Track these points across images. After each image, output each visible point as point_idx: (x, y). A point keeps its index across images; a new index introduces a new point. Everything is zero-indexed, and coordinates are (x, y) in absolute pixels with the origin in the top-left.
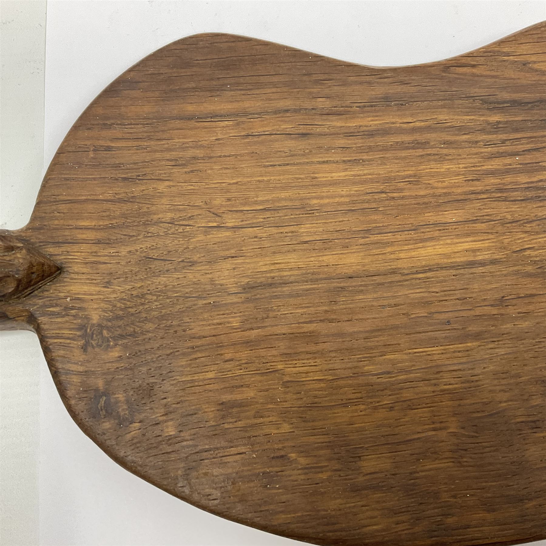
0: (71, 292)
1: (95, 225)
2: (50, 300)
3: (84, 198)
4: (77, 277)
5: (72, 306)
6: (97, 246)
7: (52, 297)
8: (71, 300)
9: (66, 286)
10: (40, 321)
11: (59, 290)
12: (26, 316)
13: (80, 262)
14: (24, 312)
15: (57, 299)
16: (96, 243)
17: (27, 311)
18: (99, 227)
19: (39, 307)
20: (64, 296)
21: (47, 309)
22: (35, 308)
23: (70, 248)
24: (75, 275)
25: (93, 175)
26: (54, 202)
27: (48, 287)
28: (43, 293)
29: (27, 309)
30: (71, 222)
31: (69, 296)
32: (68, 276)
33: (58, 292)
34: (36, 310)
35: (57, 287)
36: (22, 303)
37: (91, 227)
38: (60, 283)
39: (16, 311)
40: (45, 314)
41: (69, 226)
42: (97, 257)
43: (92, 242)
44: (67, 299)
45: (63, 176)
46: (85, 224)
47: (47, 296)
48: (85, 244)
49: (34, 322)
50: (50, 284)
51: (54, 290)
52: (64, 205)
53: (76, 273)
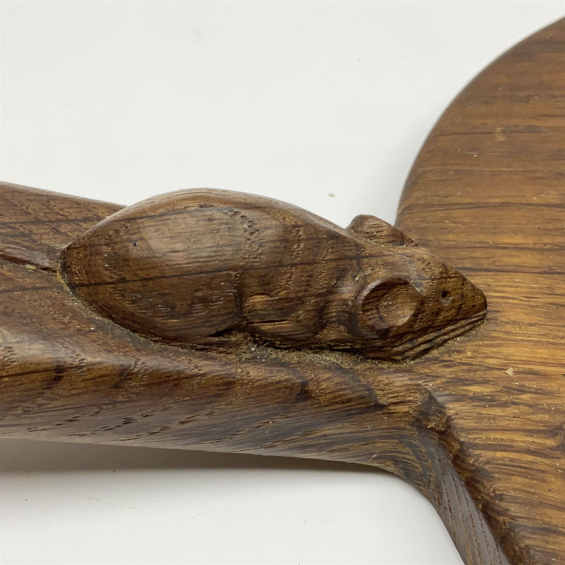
0: (512, 358)
1: (535, 244)
2: (469, 371)
3: (499, 200)
4: (518, 331)
5: (519, 386)
6: (549, 278)
7: (471, 365)
8: (515, 373)
9: (499, 345)
10: (452, 412)
11: (484, 352)
12: (415, 402)
13: (518, 304)
14: (414, 391)
15: (485, 370)
16: (545, 273)
17: (418, 389)
18: (544, 247)
19: (447, 382)
20: (498, 365)
21: (464, 388)
22: (439, 382)
23: (492, 278)
24: (514, 327)
25: (509, 166)
26: (440, 205)
27: (460, 345)
28: (450, 356)
29: (419, 385)
30: (482, 237)
31: (510, 366)
32: (498, 328)
33: (483, 355)
34: (442, 387)
35: (479, 346)
36: (409, 371)
37: (527, 246)
38: (483, 340)
39: (396, 387)
40: (461, 398)
41: (480, 243)
42: (554, 296)
43: (538, 270)
44: (506, 372)
45: (449, 167)
46: (514, 241)
47: (459, 361)
48: (523, 274)
49: (436, 416)
50: (464, 340)
51: (474, 351)
52: (461, 211)
53: (514, 323)
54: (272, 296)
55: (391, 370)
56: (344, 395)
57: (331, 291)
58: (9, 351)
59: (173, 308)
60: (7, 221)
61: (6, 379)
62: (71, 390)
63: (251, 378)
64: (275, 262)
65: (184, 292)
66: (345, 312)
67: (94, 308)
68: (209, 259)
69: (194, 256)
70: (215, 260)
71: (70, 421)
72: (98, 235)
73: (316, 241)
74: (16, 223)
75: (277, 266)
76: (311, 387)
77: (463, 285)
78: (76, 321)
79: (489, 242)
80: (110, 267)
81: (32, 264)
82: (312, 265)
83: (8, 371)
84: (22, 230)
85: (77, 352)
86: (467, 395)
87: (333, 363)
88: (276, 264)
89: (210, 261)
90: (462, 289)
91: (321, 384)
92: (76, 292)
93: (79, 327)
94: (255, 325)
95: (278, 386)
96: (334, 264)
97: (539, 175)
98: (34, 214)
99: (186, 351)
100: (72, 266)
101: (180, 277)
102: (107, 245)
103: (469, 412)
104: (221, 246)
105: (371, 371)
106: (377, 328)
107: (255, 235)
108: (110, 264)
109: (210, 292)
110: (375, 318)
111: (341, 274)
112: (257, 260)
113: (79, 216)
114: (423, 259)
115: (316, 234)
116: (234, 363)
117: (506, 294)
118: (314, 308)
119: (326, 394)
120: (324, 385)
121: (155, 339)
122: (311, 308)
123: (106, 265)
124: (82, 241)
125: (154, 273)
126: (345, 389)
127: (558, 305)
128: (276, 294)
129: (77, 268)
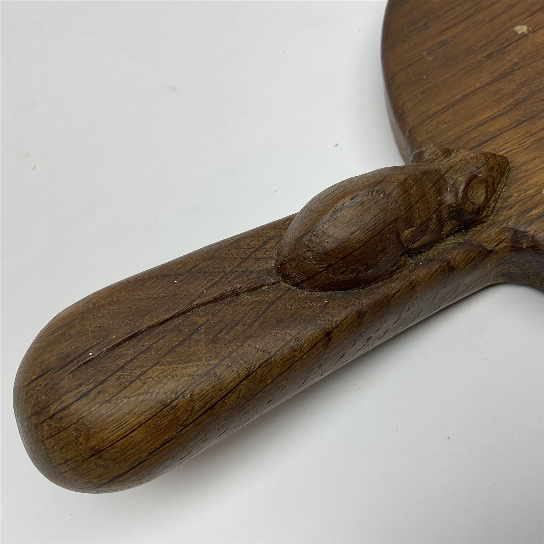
0: (539, 183)
1: (499, 111)
2: (523, 204)
3: (459, 97)
4: (530, 166)
6: (522, 127)
7: (522, 200)
9: (527, 181)
11: (522, 189)
12: (507, 238)
13: (518, 151)
14: (503, 233)
15: (531, 199)
16: (518, 125)
17: (505, 230)
18: (505, 110)
19: (517, 218)
20: (535, 192)
21: (529, 215)
22: (513, 220)
23: (493, 145)
24: (526, 166)
25: (448, 73)
26: (429, 118)
27: (507, 192)
28: (507, 202)
29: (504, 228)
30: (468, 124)
31: (541, 189)
32: (519, 171)
33: (523, 191)
34: (517, 222)
35: (517, 187)
36: (493, 223)
37: (496, 114)
38: (517, 182)
39: (492, 236)
40: (532, 222)
41: (469, 128)
42: (533, 136)
43: (513, 126)
44: (543, 193)
45: (416, 92)
46: (486, 116)
47: (514, 202)
48: (507, 133)
49: (524, 239)
50: (507, 189)
51: (517, 192)
52: (443, 115)
53: (525, 163)
54: (414, 226)
55: (485, 228)
56: (470, 257)
57: (440, 204)
58: (298, 341)
59: (367, 264)
60: (230, 270)
61: (305, 356)
62: (338, 341)
63: (422, 277)
64: (408, 207)
65: (371, 252)
66: (453, 211)
67: (318, 289)
68: (375, 226)
69: (366, 229)
70: (378, 225)
71: (341, 358)
72: (298, 249)
73: (419, 181)
74: (235, 268)
75: (411, 208)
76: (453, 263)
77: (496, 158)
78: (314, 303)
79: (474, 124)
80: (318, 262)
81: (265, 286)
82: (425, 197)
83: (304, 352)
84: (241, 270)
85: (331, 320)
86: (533, 218)
87: (454, 243)
88: (409, 208)
89: (375, 228)
90: (497, 161)
91: (456, 258)
92: (301, 287)
93: (319, 305)
94: (409, 247)
95: (437, 273)
96: (434, 188)
97: (469, 69)
98: (238, 257)
99: (380, 283)
100: (291, 274)
101: (364, 245)
102: (308, 251)
103: (541, 227)
104: (377, 215)
105: (475, 235)
106: (474, 210)
107: (390, 198)
108: (317, 260)
109: (384, 244)
110: (470, 206)
111: (439, 192)
112: (399, 212)
113: (261, 243)
114: (472, 157)
115: (417, 177)
116: (408, 275)
117: (507, 149)
118: (437, 219)
119: (461, 262)
120: (458, 258)
121: (361, 287)
122: (435, 220)
123: (315, 262)
124: (289, 257)
125: (347, 252)
126: (469, 254)
127: (540, 139)
128: (416, 224)
129: (295, 273)
